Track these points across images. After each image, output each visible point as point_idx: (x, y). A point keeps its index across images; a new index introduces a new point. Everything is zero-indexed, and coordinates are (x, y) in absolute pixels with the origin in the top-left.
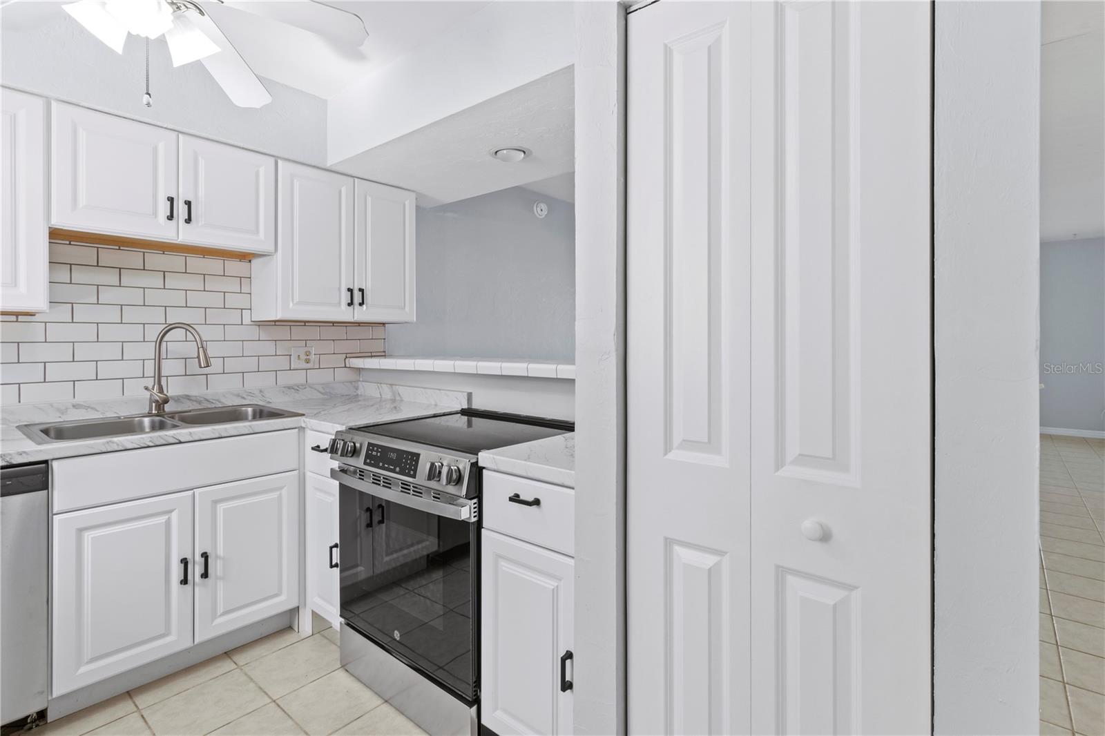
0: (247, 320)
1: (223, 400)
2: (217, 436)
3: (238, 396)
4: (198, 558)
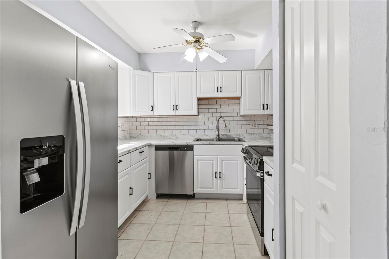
0: (239, 115)
1: (233, 136)
2: (222, 144)
3: (236, 135)
4: (219, 173)
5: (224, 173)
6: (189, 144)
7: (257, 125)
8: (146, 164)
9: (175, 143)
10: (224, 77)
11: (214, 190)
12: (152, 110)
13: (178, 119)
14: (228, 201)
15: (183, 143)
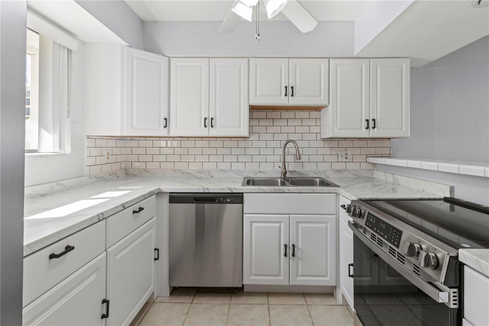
0: (319, 138)
1: (309, 174)
3: (314, 173)
4: (291, 246)
5: (300, 246)
6: (235, 191)
7: (349, 156)
8: (150, 232)
9: (208, 190)
10: (298, 68)
11: (280, 278)
12: (165, 127)
13: (213, 143)
14: (307, 298)
15: (223, 189)
